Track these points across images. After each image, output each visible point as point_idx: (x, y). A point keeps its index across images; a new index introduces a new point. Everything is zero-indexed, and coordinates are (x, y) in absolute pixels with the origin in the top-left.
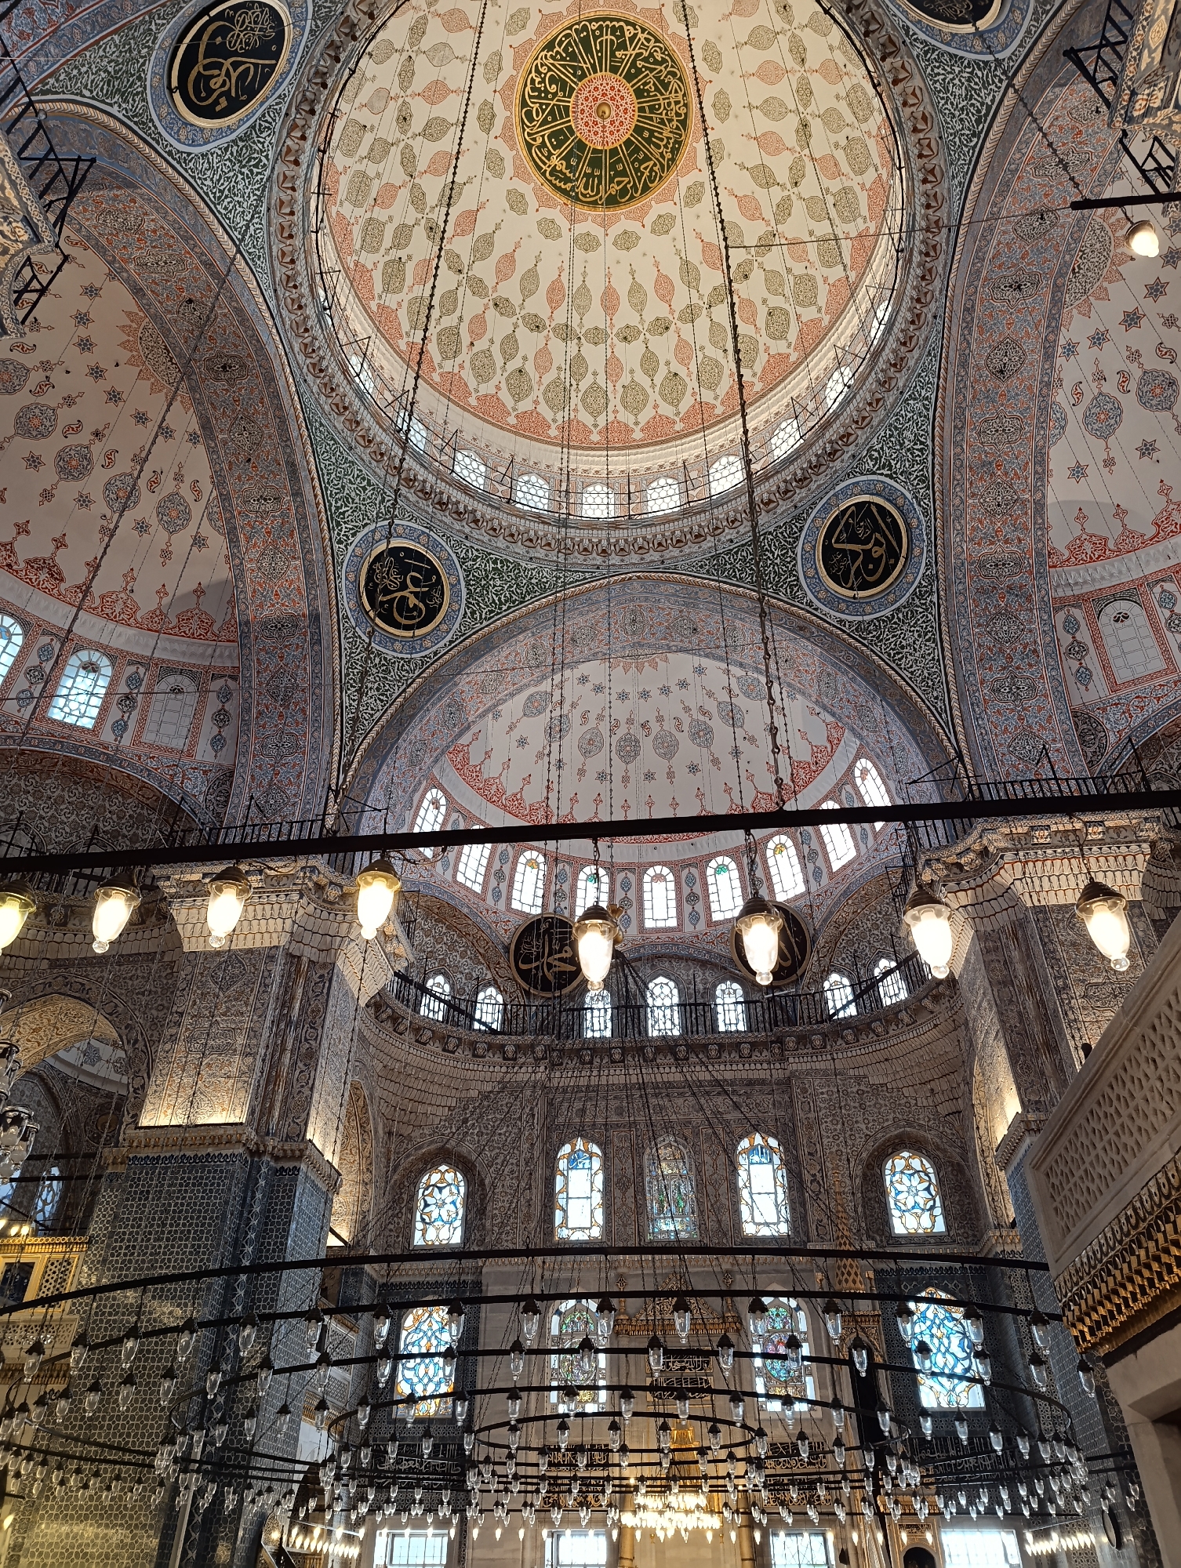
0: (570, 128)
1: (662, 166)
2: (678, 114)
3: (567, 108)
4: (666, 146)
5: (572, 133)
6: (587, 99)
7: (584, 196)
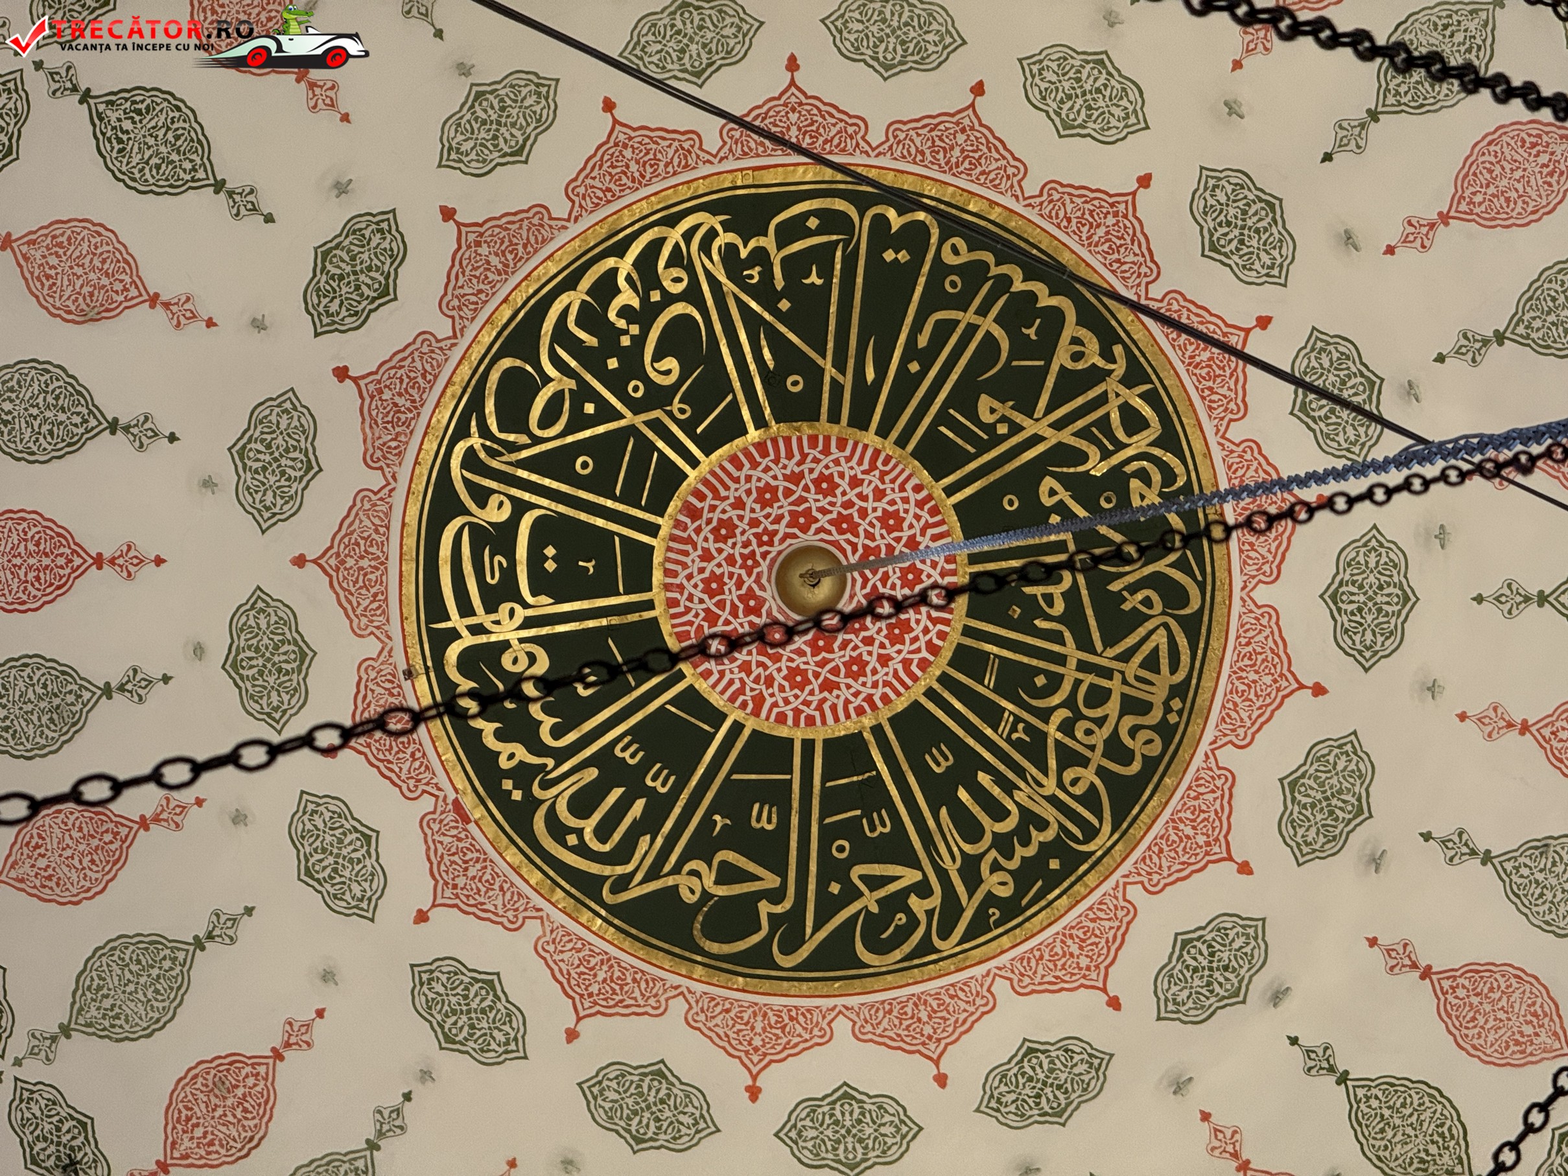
0: (640, 558)
1: (951, 910)
2: (1116, 749)
3: (671, 478)
4: (1003, 844)
5: (640, 579)
6: (767, 496)
7: (558, 830)
